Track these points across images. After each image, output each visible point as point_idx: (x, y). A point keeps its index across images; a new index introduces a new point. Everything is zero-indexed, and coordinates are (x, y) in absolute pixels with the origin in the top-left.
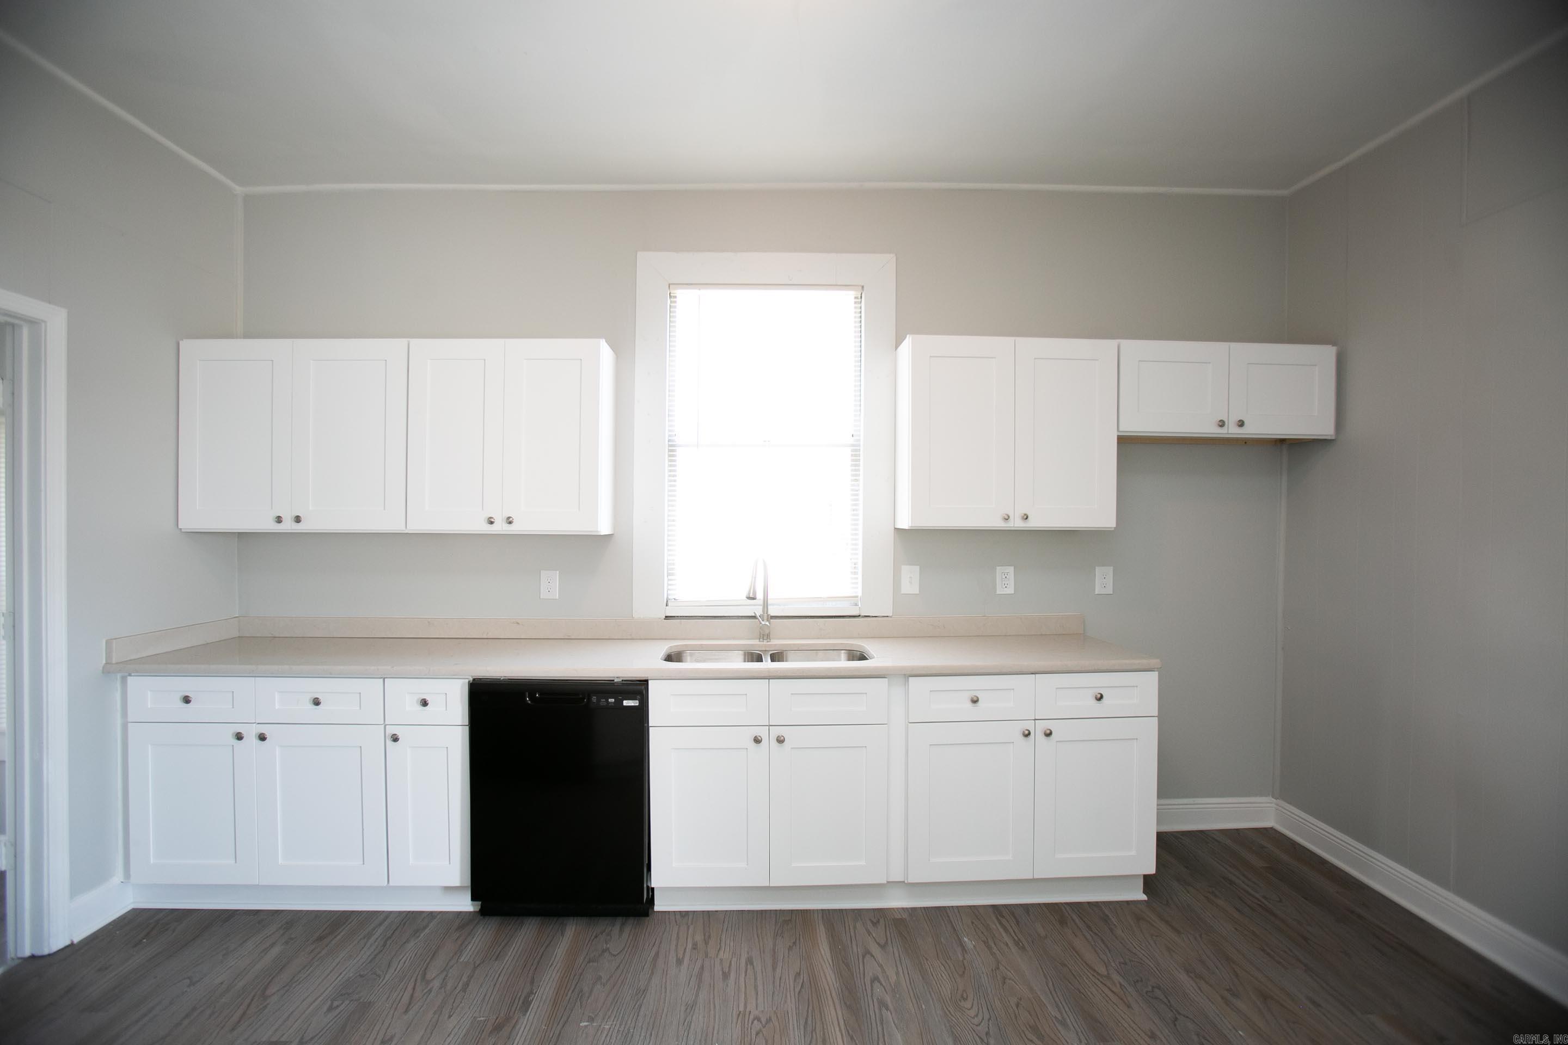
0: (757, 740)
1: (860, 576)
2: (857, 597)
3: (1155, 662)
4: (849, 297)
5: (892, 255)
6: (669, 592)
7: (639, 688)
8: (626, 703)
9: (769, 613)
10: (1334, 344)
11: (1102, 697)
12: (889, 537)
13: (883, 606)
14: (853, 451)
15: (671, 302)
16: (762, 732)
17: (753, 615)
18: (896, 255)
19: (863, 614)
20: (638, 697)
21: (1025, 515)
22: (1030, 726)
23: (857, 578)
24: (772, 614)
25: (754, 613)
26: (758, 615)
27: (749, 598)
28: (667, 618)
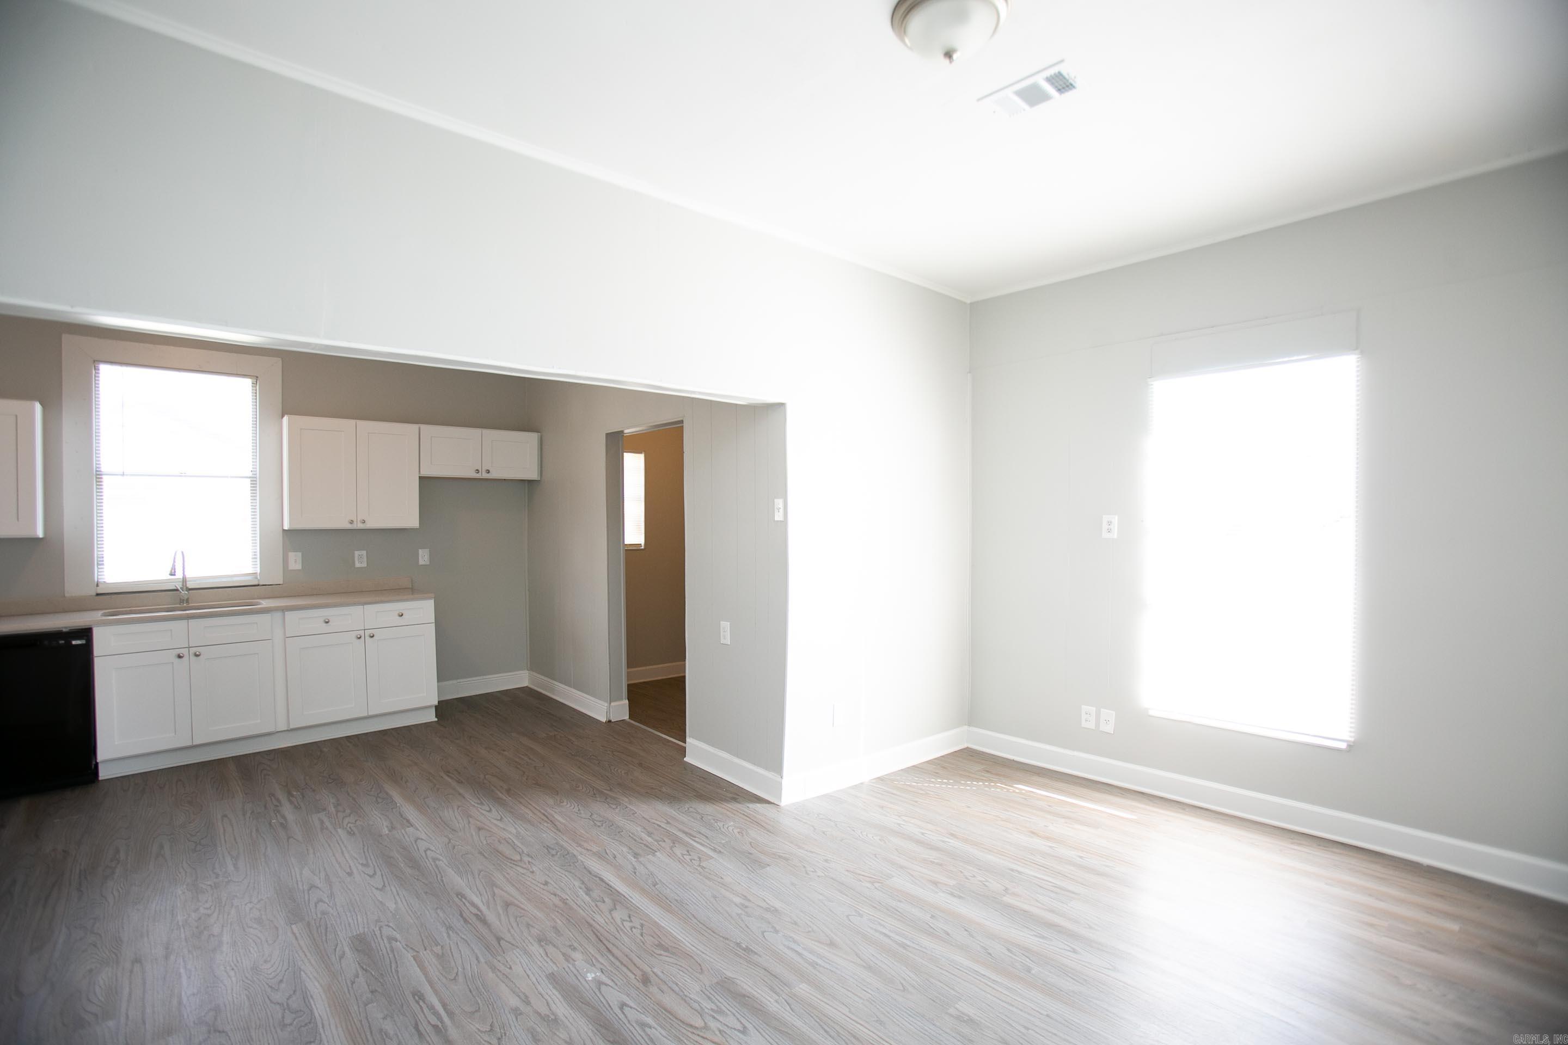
0: (180, 657)
1: (258, 560)
2: (256, 573)
3: (433, 595)
4: (248, 382)
5: (280, 359)
6: (99, 577)
7: (86, 633)
8: (74, 642)
9: (188, 586)
10: (538, 432)
11: (402, 615)
12: (279, 537)
13: (277, 577)
14: (251, 481)
15: (96, 373)
16: (185, 652)
17: (175, 588)
18: (282, 359)
19: (261, 583)
20: (85, 638)
21: (363, 520)
22: (362, 633)
23: (256, 561)
24: (190, 587)
25: (176, 586)
26: (179, 588)
27: (171, 575)
28: (98, 595)
